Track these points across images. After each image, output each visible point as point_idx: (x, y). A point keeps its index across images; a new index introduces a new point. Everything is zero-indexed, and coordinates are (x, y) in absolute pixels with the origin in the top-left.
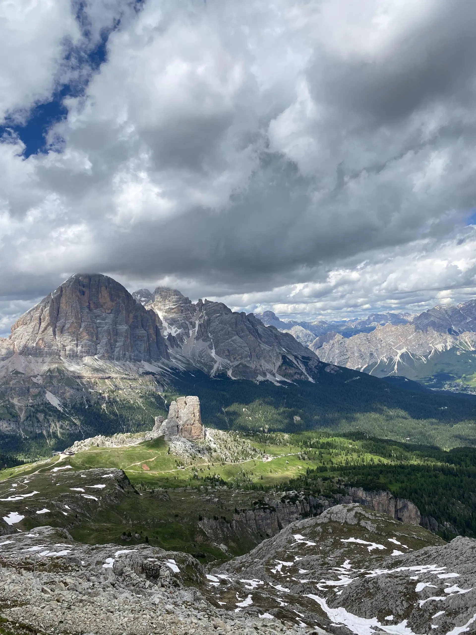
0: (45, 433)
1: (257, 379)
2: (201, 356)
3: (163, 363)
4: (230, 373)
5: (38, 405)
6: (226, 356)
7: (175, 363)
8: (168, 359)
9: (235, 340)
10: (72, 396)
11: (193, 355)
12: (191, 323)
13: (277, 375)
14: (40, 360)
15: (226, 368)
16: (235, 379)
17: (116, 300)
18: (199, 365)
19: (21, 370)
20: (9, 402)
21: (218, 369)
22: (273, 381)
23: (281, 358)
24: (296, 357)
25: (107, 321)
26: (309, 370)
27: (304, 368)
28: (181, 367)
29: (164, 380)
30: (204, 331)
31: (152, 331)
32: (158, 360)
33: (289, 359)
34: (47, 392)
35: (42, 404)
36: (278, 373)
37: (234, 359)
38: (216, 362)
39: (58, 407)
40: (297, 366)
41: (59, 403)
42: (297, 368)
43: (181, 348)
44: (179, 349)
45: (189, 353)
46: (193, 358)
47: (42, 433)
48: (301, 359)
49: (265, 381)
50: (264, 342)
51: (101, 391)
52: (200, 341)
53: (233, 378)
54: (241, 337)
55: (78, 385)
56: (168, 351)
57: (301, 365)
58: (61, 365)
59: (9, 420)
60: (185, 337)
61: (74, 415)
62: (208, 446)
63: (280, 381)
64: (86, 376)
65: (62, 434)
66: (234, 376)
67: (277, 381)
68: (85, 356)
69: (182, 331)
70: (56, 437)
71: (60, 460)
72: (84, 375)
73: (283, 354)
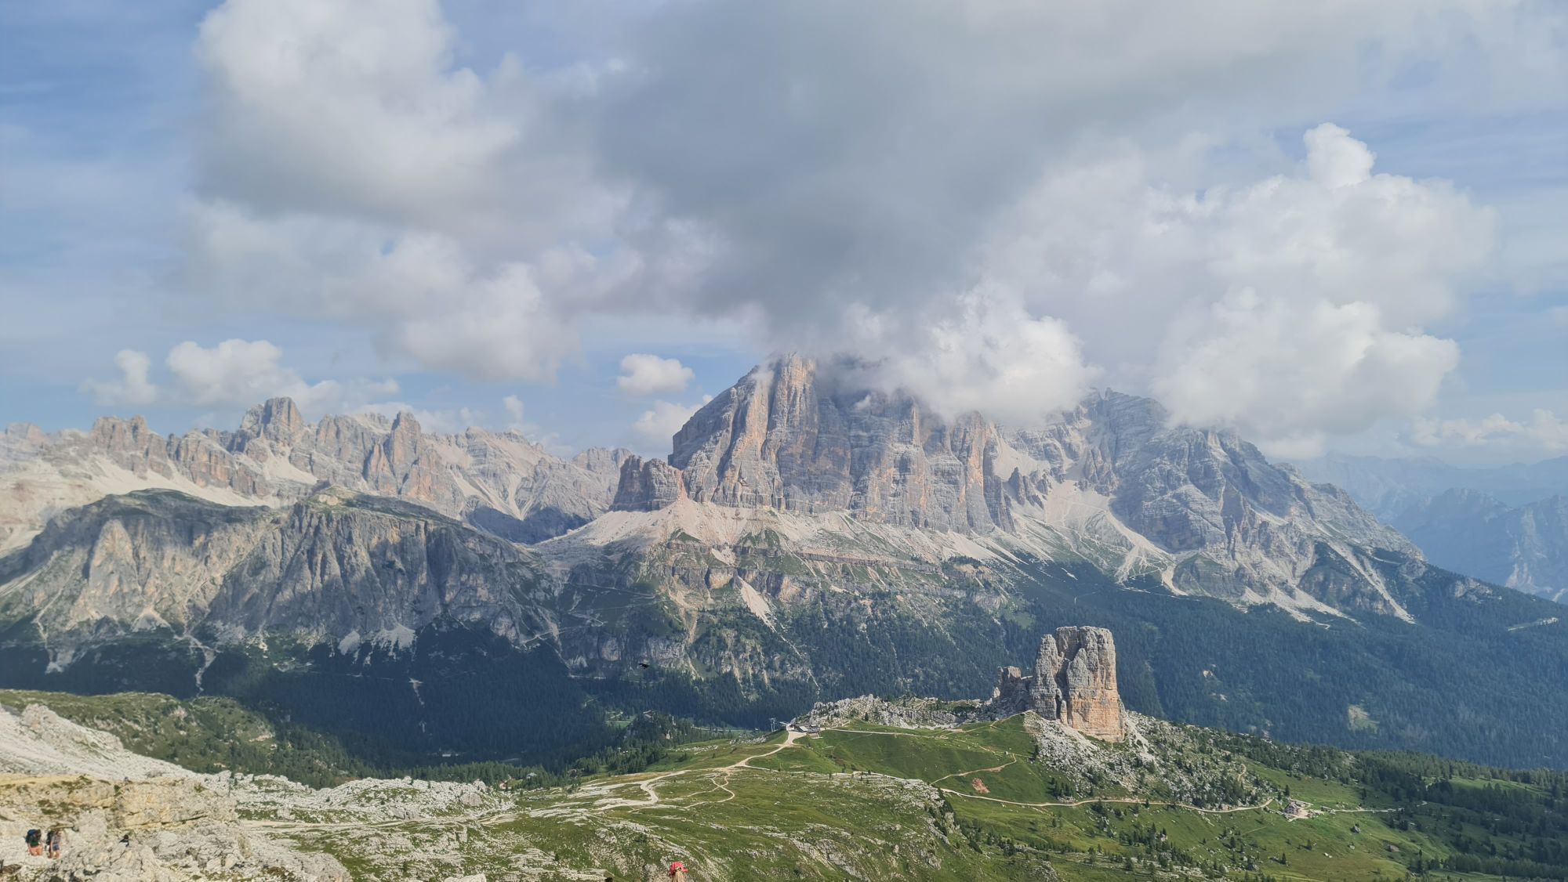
0: (737, 674)
1: (1243, 599)
2: (1091, 530)
3: (998, 540)
4: (1167, 578)
5: (725, 611)
6: (1158, 534)
7: (1028, 541)
8: (1011, 531)
9: (1186, 494)
10: (794, 597)
11: (1073, 527)
13: (1299, 593)
14: (730, 512)
15: (1159, 565)
16: (1183, 594)
18: (1086, 552)
19: (691, 532)
20: (668, 598)
21: (1136, 565)
22: (1288, 609)
23: (1311, 549)
24: (1357, 551)
26: (1399, 589)
27: (1383, 581)
28: (1043, 552)
29: (1001, 581)
31: (975, 461)
32: (985, 531)
33: (1337, 554)
34: (745, 584)
35: (733, 610)
36: (1304, 589)
37: (1181, 542)
38: (1130, 547)
39: (765, 619)
40: (1360, 574)
41: (768, 611)
42: (1362, 579)
43: (1041, 505)
44: (1035, 510)
45: (1062, 520)
46: (1073, 533)
47: (731, 674)
48: (1371, 555)
49: (1264, 607)
50: (1264, 506)
51: (857, 593)
52: (1091, 494)
53: (1177, 592)
54: (1203, 489)
55: (808, 574)
56: (1013, 514)
57: (1372, 571)
58: (773, 527)
59: (668, 638)
60: (1051, 479)
61: (799, 640)
62: (1133, 755)
63: (1309, 612)
64: (825, 554)
65: (773, 681)
66: (1180, 587)
67: (1301, 610)
68: (824, 511)
69: (1047, 465)
70: (760, 685)
71: (789, 743)
72: (822, 552)
73: (1320, 540)
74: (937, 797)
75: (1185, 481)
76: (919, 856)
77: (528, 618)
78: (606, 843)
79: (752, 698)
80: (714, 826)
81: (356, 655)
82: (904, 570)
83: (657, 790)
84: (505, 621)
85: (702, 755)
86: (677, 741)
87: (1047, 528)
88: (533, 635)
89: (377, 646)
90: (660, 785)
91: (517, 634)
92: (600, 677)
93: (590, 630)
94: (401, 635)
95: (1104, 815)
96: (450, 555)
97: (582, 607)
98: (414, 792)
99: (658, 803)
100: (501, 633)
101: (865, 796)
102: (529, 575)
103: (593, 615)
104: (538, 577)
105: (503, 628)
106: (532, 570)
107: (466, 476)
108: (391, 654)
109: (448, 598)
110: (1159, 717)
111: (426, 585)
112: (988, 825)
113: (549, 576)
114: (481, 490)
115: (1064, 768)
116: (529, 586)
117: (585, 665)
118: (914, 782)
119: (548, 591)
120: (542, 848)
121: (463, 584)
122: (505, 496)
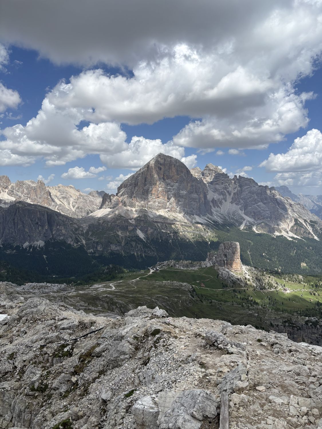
0: (135, 254)
1: (275, 234)
2: (234, 215)
3: (208, 218)
4: (254, 228)
5: (132, 237)
6: (252, 216)
7: (216, 218)
8: (212, 215)
9: (260, 205)
10: (151, 233)
11: (229, 213)
12: (228, 192)
13: (289, 232)
15: (252, 225)
16: (258, 232)
17: (180, 174)
18: (232, 221)
19: (123, 215)
20: (116, 233)
21: (246, 225)
22: (286, 237)
23: (293, 220)
24: (305, 221)
25: (174, 187)
26: (315, 231)
27: (311, 229)
28: (220, 221)
30: (237, 198)
31: (202, 196)
32: (204, 215)
33: (300, 222)
34: (138, 229)
35: (134, 236)
36: (291, 231)
37: (258, 219)
38: (244, 220)
39: (143, 239)
40: (306, 227)
41: (144, 237)
42: (306, 228)
43: (220, 208)
44: (219, 209)
45: (226, 212)
46: (229, 216)
47: (134, 254)
48: (309, 222)
49: (280, 236)
50: (281, 208)
51: (169, 232)
52: (234, 205)
53: (257, 232)
54: (264, 204)
55: (155, 227)
56: (212, 210)
57: (309, 226)
58: (146, 213)
59: (116, 244)
60: (223, 201)
61: (153, 245)
62: (244, 276)
63: (292, 237)
64: (160, 221)
65: (145, 256)
66: (258, 231)
67: (290, 237)
68: (160, 209)
69: (222, 197)
70: (142, 257)
71: (151, 273)
72: (159, 221)
73: (296, 218)
74: (191, 288)
75: (259, 202)
76: (187, 304)
77: (76, 239)
78: (102, 300)
79: (140, 261)
80: (131, 296)
81: (28, 249)
82: (182, 225)
83: (114, 286)
84: (70, 239)
85: (126, 276)
86: (119, 273)
87: (222, 214)
88: (78, 243)
89: (34, 246)
90: (116, 285)
91: (73, 243)
92: (97, 255)
93: (94, 242)
94: (40, 243)
95: (236, 292)
96: (54, 221)
97: (92, 236)
98: (47, 287)
99: (115, 289)
100: (69, 243)
101: (172, 287)
102: (76, 227)
103: (95, 238)
104: (79, 227)
105: (69, 241)
106: (77, 225)
107: (58, 199)
108: (38, 248)
109: (54, 233)
110: (251, 266)
111: (47, 229)
112: (205, 295)
113: (82, 227)
114: (62, 202)
115: (226, 280)
116: (76, 230)
117: (93, 252)
118: (185, 284)
119: (82, 231)
120: (84, 302)
121: (58, 229)
122: (69, 204)
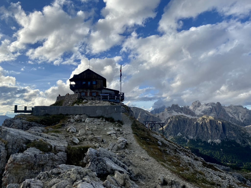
77: (244, 141)
81: (211, 143)
84: (239, 140)
88: (245, 144)
89: (214, 142)
91: (241, 143)
94: (218, 141)
100: (238, 143)
104: (246, 133)
106: (244, 131)
107: (231, 114)
108: (217, 144)
109: (227, 135)
114: (234, 116)
116: (243, 134)
119: (248, 136)
121: (230, 133)
122: (239, 117)
